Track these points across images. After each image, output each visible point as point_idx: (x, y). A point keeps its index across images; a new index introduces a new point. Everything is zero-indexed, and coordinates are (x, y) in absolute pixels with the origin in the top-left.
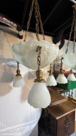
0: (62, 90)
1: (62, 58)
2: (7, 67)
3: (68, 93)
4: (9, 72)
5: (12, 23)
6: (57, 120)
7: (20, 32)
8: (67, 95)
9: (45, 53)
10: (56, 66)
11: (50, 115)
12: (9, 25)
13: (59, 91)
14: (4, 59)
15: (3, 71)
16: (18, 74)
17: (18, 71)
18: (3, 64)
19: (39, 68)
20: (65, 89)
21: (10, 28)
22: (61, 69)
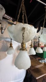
0: (40, 58)
1: (39, 37)
2: (5, 42)
3: (44, 60)
4: (6, 45)
5: (10, 17)
6: (37, 80)
7: (14, 22)
8: (43, 62)
9: (28, 32)
10: (35, 43)
11: (32, 75)
12: (8, 19)
13: (37, 59)
14: (4, 37)
15: (2, 44)
16: (11, 46)
17: (11, 44)
18: (3, 40)
19: (23, 41)
20: (42, 58)
21: (8, 21)
22: (39, 44)
